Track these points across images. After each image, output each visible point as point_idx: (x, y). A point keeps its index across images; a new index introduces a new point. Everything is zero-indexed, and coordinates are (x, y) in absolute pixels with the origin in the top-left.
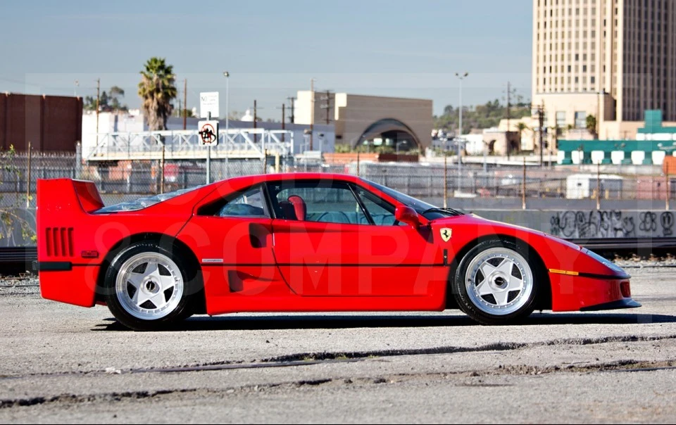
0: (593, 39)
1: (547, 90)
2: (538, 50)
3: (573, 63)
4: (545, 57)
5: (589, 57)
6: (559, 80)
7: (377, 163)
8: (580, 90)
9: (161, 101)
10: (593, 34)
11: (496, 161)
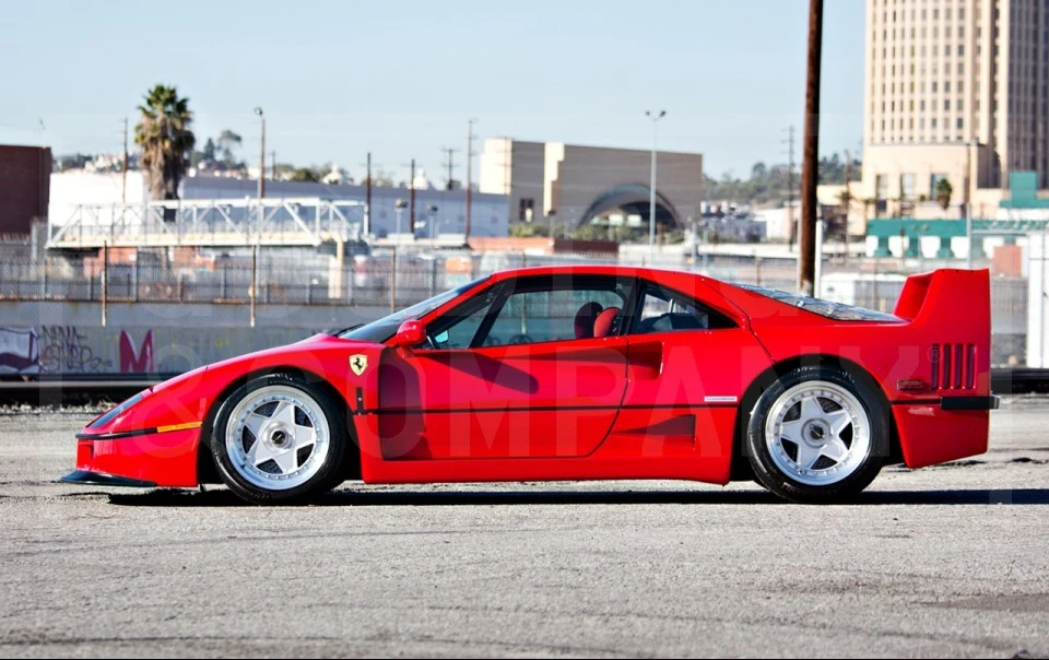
0: (961, 59)
1: (888, 140)
2: (873, 74)
3: (929, 96)
4: (884, 86)
5: (954, 87)
6: (906, 124)
7: (550, 254)
8: (940, 138)
9: (170, 153)
10: (961, 50)
11: (754, 251)
